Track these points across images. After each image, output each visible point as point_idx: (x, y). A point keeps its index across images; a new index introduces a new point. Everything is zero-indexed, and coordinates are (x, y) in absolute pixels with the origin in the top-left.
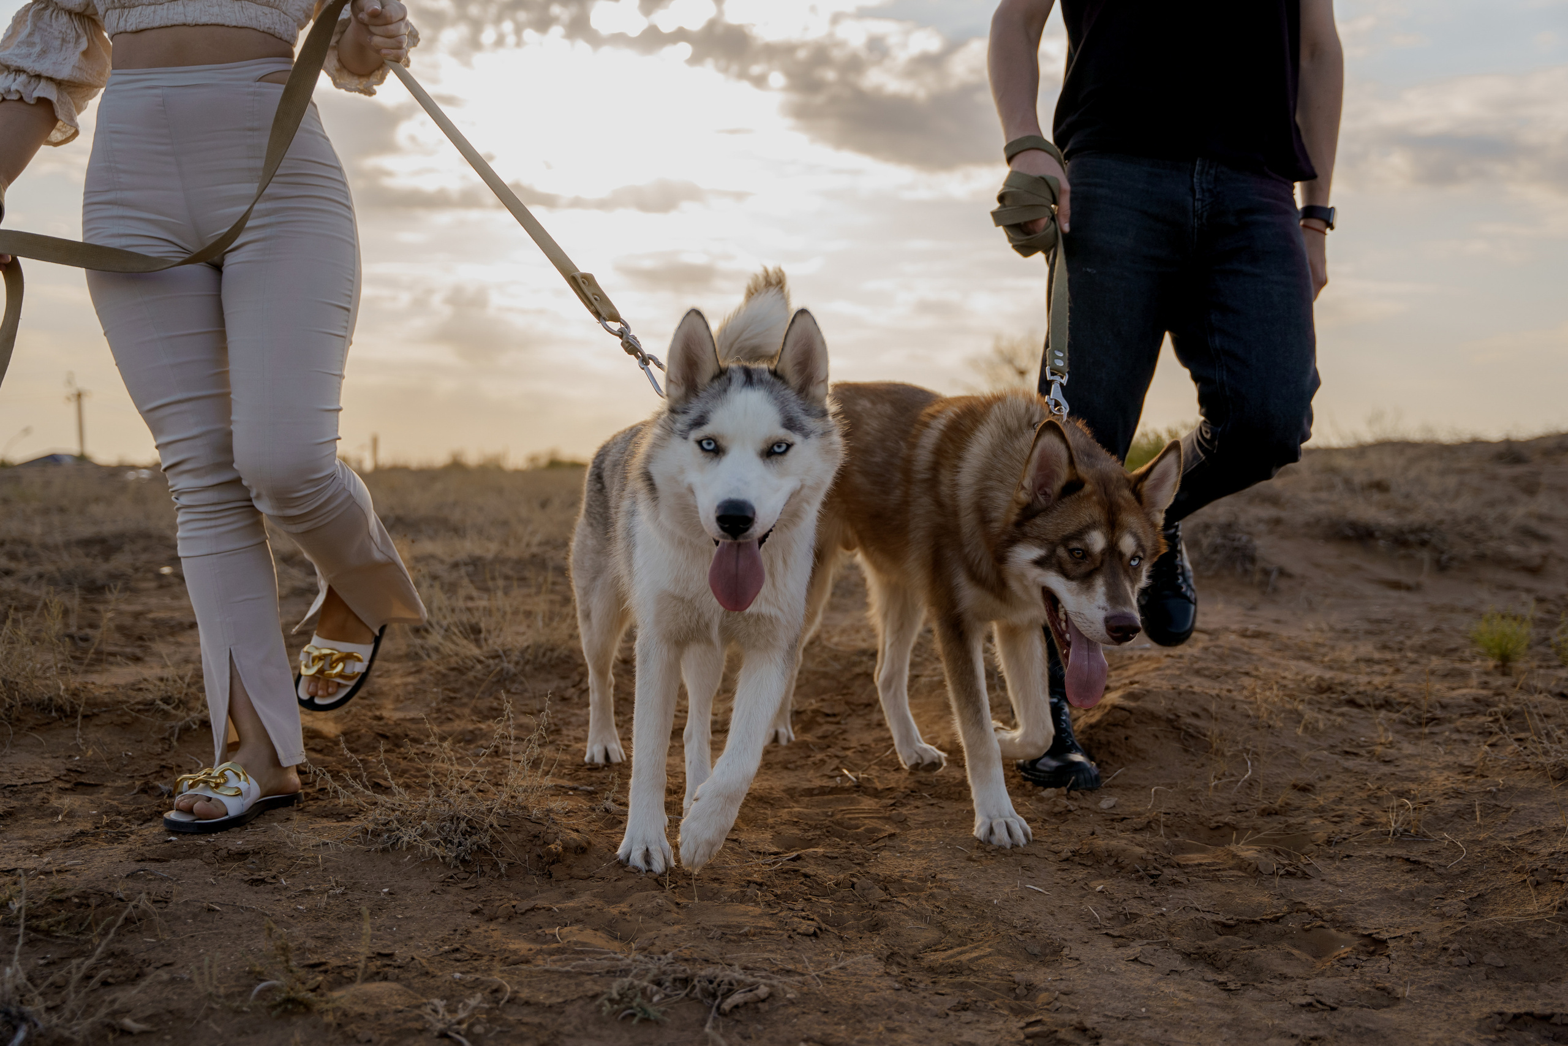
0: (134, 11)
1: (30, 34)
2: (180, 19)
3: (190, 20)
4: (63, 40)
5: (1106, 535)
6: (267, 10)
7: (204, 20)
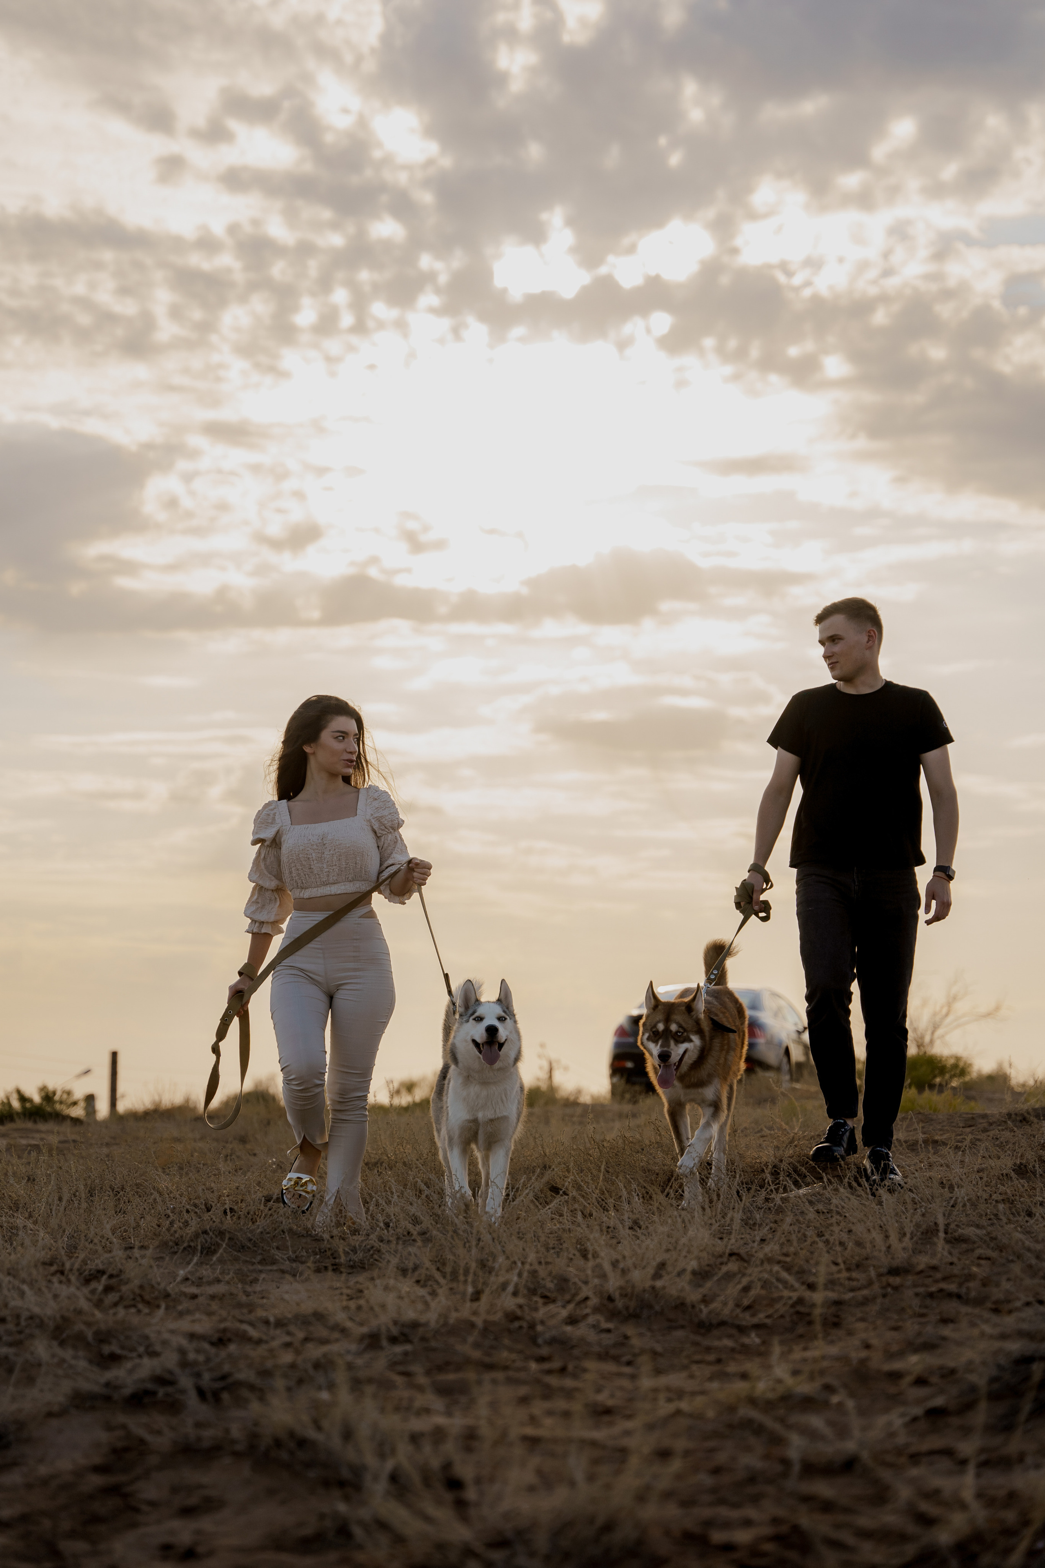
0: (307, 890)
1: (257, 899)
2: (329, 893)
3: (333, 893)
4: (270, 900)
5: (664, 1025)
6: (363, 883)
7: (339, 892)
